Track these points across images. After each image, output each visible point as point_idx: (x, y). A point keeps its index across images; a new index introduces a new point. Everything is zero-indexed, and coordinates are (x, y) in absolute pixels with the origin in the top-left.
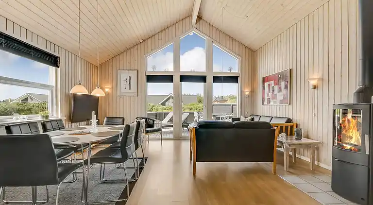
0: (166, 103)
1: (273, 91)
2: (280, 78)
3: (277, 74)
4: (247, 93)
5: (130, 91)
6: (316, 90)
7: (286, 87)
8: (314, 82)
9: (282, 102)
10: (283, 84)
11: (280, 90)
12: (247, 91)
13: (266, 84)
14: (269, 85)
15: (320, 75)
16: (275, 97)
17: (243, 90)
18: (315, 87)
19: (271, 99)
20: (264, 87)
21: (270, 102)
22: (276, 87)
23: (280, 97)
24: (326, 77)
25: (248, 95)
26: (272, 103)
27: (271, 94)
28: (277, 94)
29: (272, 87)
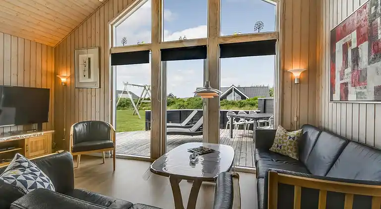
1: (356, 60)
4: (297, 75)
5: (89, 80)
12: (297, 71)
13: (339, 45)
14: (345, 47)
16: (360, 79)
17: (287, 67)
19: (349, 86)
21: (347, 94)
25: (299, 80)
26: (352, 97)
27: (348, 70)
28: (366, 69)
29: (353, 50)
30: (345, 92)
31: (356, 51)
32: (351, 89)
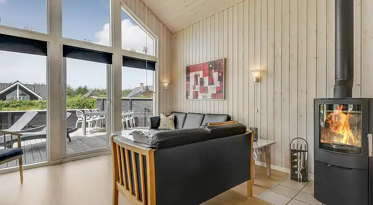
0: (8, 97)
1: (202, 82)
2: (211, 68)
3: (207, 63)
4: (166, 84)
6: (259, 83)
7: (220, 79)
8: (256, 75)
9: (214, 96)
10: (215, 75)
11: (211, 82)
12: (166, 82)
13: (192, 75)
14: (196, 76)
15: (264, 68)
16: (204, 90)
17: (161, 79)
18: (258, 80)
20: (188, 79)
21: (197, 96)
22: (206, 80)
23: (212, 90)
24: (271, 70)
25: (167, 87)
26: (200, 97)
27: (198, 86)
28: (207, 87)
29: (201, 79)
30: (196, 95)
31: (202, 80)
32: (199, 94)
